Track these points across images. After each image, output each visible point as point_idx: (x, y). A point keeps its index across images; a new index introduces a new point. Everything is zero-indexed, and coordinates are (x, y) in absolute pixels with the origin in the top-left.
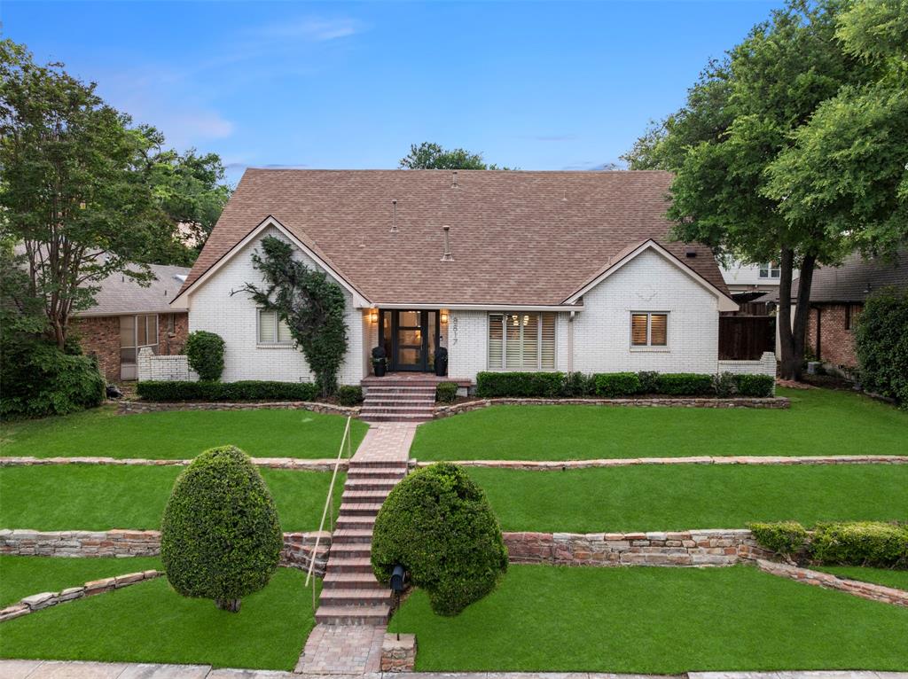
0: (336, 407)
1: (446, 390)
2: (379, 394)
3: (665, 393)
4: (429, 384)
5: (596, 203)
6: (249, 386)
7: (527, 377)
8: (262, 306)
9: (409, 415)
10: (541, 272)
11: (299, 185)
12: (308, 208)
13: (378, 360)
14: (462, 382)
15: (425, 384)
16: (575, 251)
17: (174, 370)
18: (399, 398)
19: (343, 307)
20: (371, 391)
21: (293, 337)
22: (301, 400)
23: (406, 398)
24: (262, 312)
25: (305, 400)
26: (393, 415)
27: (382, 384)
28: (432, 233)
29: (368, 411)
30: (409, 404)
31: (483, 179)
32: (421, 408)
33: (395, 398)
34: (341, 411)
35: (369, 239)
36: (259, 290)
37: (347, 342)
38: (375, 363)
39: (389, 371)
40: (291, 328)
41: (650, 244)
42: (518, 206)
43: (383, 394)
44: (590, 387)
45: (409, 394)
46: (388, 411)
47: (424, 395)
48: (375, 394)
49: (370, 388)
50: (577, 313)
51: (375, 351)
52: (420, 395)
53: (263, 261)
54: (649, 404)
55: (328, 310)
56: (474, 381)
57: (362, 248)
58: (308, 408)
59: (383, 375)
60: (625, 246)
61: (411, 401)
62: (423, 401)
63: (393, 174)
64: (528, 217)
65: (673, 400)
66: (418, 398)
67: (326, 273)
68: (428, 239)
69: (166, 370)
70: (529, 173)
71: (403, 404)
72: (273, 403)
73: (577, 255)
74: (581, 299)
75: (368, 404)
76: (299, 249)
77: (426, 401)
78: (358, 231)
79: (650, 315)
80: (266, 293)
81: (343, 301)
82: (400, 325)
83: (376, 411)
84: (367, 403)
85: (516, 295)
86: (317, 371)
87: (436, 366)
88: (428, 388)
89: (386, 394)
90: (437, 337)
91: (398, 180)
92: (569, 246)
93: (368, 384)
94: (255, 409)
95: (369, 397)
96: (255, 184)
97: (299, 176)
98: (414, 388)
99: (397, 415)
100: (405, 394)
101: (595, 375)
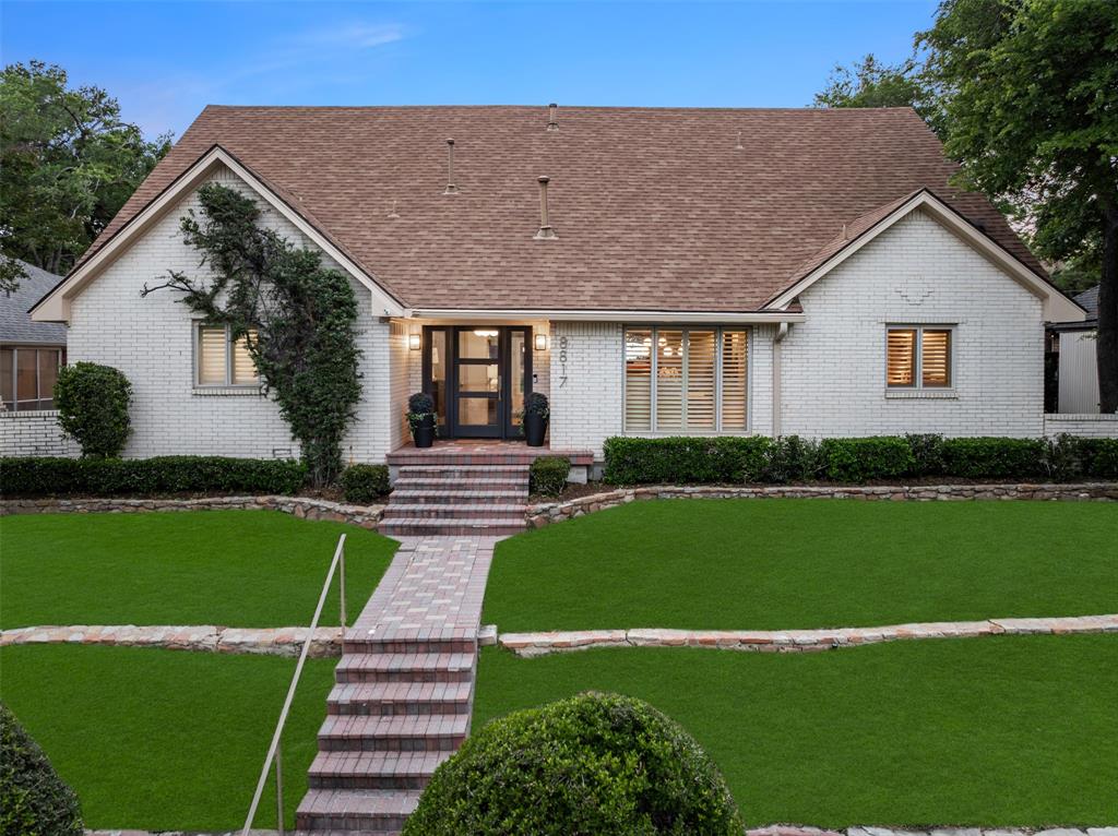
0: (337, 507)
1: (550, 472)
2: (420, 481)
3: (957, 475)
4: (515, 460)
5: (793, 153)
6: (173, 466)
7: (700, 446)
8: (202, 316)
9: (478, 522)
10: (716, 257)
11: (292, 128)
12: (304, 160)
13: (421, 417)
14: (577, 456)
15: (508, 460)
16: (771, 224)
17: (41, 438)
18: (459, 487)
19: (352, 316)
20: (405, 474)
21: (259, 373)
22: (272, 493)
23: (472, 487)
24: (202, 327)
25: (278, 493)
26: (447, 522)
27: (427, 461)
28: (517, 197)
29: (399, 514)
30: (479, 500)
31: (599, 118)
32: (503, 507)
33: (452, 487)
34: (345, 514)
35: (404, 205)
36: (197, 287)
37: (360, 382)
38: (414, 423)
39: (441, 438)
40: (254, 357)
41: (924, 198)
42: (663, 156)
43: (428, 481)
44: (817, 463)
45: (477, 481)
46: (438, 514)
47: (506, 481)
48: (414, 480)
49: (403, 468)
50: (790, 325)
51: (414, 400)
52: (499, 481)
53: (203, 229)
54: (932, 495)
55: (322, 319)
56: (599, 455)
57: (393, 219)
58: (284, 509)
59: (430, 445)
60: (856, 216)
61: (482, 494)
62: (505, 493)
63: (450, 112)
64: (682, 172)
65: (977, 487)
66: (495, 487)
67: (321, 252)
68: (510, 204)
69: (26, 438)
70: (675, 110)
71: (466, 500)
72: (217, 499)
73: (776, 231)
74: (796, 300)
75: (399, 499)
76: (271, 208)
77: (512, 493)
78: (386, 194)
79: (920, 330)
80: (209, 291)
81: (354, 304)
82: (461, 357)
83: (414, 514)
84: (396, 497)
85: (675, 294)
86: (306, 438)
87: (526, 427)
88: (514, 468)
89: (435, 481)
90: (528, 377)
91: (457, 120)
92: (758, 216)
93: (401, 461)
94: (181, 510)
95: (401, 486)
96: (218, 127)
97: (293, 115)
98: (486, 468)
99: (454, 522)
100: (470, 481)
101: (826, 442)
